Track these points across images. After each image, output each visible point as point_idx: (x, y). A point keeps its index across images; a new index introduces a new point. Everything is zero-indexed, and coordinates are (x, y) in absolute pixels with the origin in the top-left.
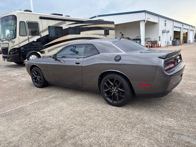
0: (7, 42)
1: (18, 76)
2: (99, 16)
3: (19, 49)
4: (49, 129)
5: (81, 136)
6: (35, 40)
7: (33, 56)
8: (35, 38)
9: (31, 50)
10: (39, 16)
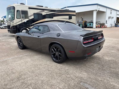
0: (9, 22)
1: (13, 42)
2: (68, 7)
3: (16, 26)
4: (14, 73)
5: (28, 79)
6: (26, 22)
7: (24, 31)
8: (25, 20)
9: (23, 27)
10: (28, 7)
